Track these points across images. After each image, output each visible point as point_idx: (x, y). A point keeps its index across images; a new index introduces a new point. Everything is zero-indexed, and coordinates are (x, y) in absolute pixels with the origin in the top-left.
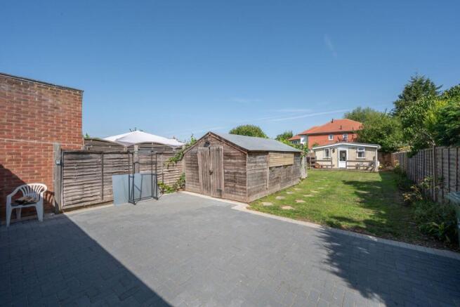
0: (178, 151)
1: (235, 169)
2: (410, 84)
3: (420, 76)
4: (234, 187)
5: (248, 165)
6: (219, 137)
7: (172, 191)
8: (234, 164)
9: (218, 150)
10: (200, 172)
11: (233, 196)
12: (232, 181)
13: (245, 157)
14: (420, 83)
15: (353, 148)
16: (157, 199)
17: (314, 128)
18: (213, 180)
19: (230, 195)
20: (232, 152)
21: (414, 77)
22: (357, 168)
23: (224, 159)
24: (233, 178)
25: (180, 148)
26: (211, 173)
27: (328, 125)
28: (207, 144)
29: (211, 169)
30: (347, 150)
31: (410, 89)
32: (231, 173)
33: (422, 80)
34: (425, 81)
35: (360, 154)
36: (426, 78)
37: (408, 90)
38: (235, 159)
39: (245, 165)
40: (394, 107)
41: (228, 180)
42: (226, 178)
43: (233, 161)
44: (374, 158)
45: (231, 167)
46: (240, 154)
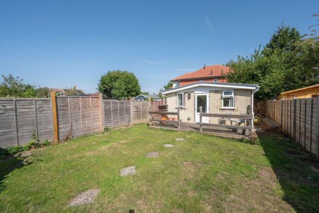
2: (277, 34)
3: (286, 25)
14: (286, 32)
15: (217, 91)
21: (281, 27)
27: (200, 71)
30: (208, 95)
31: (277, 38)
33: (287, 29)
34: (290, 30)
35: (226, 102)
36: (291, 27)
37: (275, 39)
44: (249, 108)
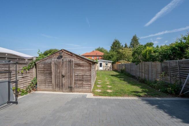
0: (30, 62)
1: (83, 73)
4: (82, 84)
5: (92, 70)
6: (71, 53)
7: (26, 93)
8: (83, 70)
9: (70, 61)
10: (53, 76)
11: (81, 89)
12: (80, 80)
13: (91, 66)
15: (104, 62)
16: (16, 103)
17: (87, 53)
18: (65, 81)
19: (79, 89)
20: (81, 62)
22: (105, 69)
23: (75, 67)
24: (81, 79)
25: (31, 59)
26: (63, 76)
27: (92, 52)
28: (60, 57)
29: (63, 74)
30: (102, 63)
32: (80, 76)
35: (106, 64)
38: (83, 67)
39: (91, 70)
40: (110, 48)
41: (77, 80)
42: (76, 79)
43: (82, 68)
44: (111, 66)
45: (80, 72)
46: (87, 64)
